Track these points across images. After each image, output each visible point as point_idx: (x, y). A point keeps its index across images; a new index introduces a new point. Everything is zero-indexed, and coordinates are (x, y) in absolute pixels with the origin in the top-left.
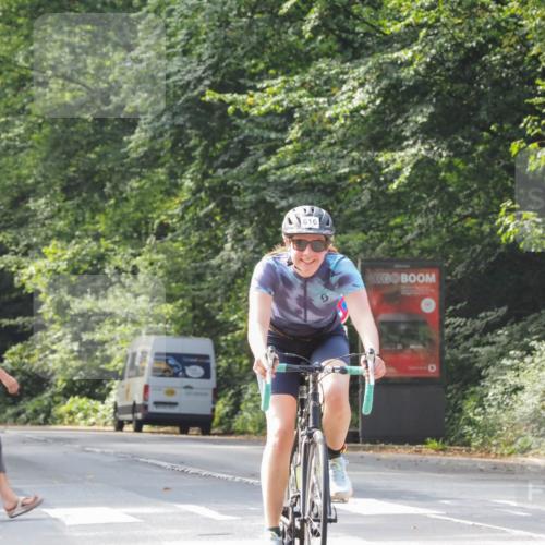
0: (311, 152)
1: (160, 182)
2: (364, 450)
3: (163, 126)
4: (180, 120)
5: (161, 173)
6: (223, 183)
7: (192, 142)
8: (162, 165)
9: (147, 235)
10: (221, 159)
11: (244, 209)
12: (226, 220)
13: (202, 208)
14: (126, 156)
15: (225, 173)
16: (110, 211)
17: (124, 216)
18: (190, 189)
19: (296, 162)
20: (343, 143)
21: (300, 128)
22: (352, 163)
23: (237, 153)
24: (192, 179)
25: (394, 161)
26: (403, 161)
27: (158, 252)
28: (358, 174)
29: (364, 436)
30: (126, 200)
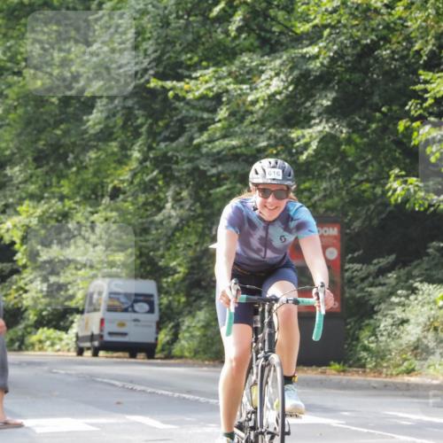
0: (237, 129)
1: (113, 154)
3: (116, 107)
4: (130, 103)
5: (114, 146)
6: (165, 154)
7: (139, 121)
8: (115, 139)
9: (103, 196)
10: (163, 135)
11: (182, 175)
12: (167, 184)
13: (148, 175)
14: (85, 132)
15: (166, 146)
16: (73, 177)
17: (84, 181)
18: (137, 159)
19: (224, 137)
20: (262, 121)
21: (227, 109)
22: (269, 138)
23: (177, 130)
24: (139, 151)
25: (304, 136)
26: (311, 137)
27: (112, 211)
28: (275, 146)
30: (86, 168)
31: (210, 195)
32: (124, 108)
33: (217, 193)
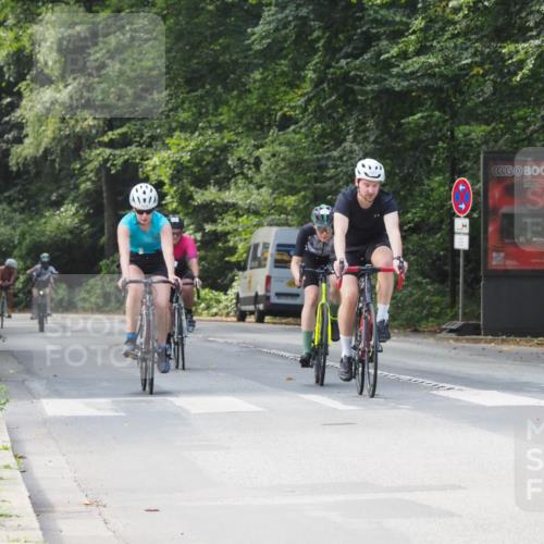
0: (435, 43)
1: (283, 74)
2: (486, 342)
3: (287, 17)
4: (304, 12)
5: (284, 65)
6: (346, 74)
7: (316, 34)
8: (285, 57)
9: (270, 126)
10: (344, 51)
11: (366, 100)
12: (349, 112)
13: (325, 100)
14: (249, 48)
15: (347, 64)
16: (233, 102)
17: (248, 107)
18: (312, 80)
19: (418, 53)
20: (466, 33)
21: (423, 18)
22: (475, 55)
23: (360, 45)
24: (314, 71)
25: (518, 52)
26: (526, 53)
27: (280, 144)
28: (481, 64)
29: (485, 329)
30: (249, 91)
31: (400, 125)
32: (297, 18)
33: (409, 123)
